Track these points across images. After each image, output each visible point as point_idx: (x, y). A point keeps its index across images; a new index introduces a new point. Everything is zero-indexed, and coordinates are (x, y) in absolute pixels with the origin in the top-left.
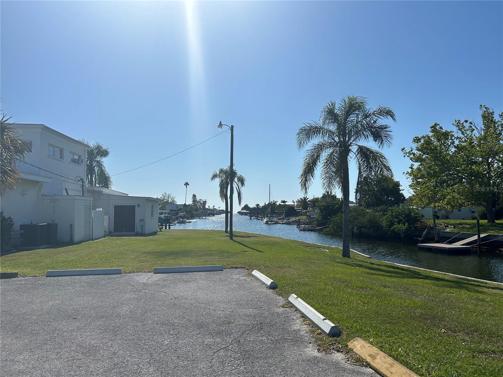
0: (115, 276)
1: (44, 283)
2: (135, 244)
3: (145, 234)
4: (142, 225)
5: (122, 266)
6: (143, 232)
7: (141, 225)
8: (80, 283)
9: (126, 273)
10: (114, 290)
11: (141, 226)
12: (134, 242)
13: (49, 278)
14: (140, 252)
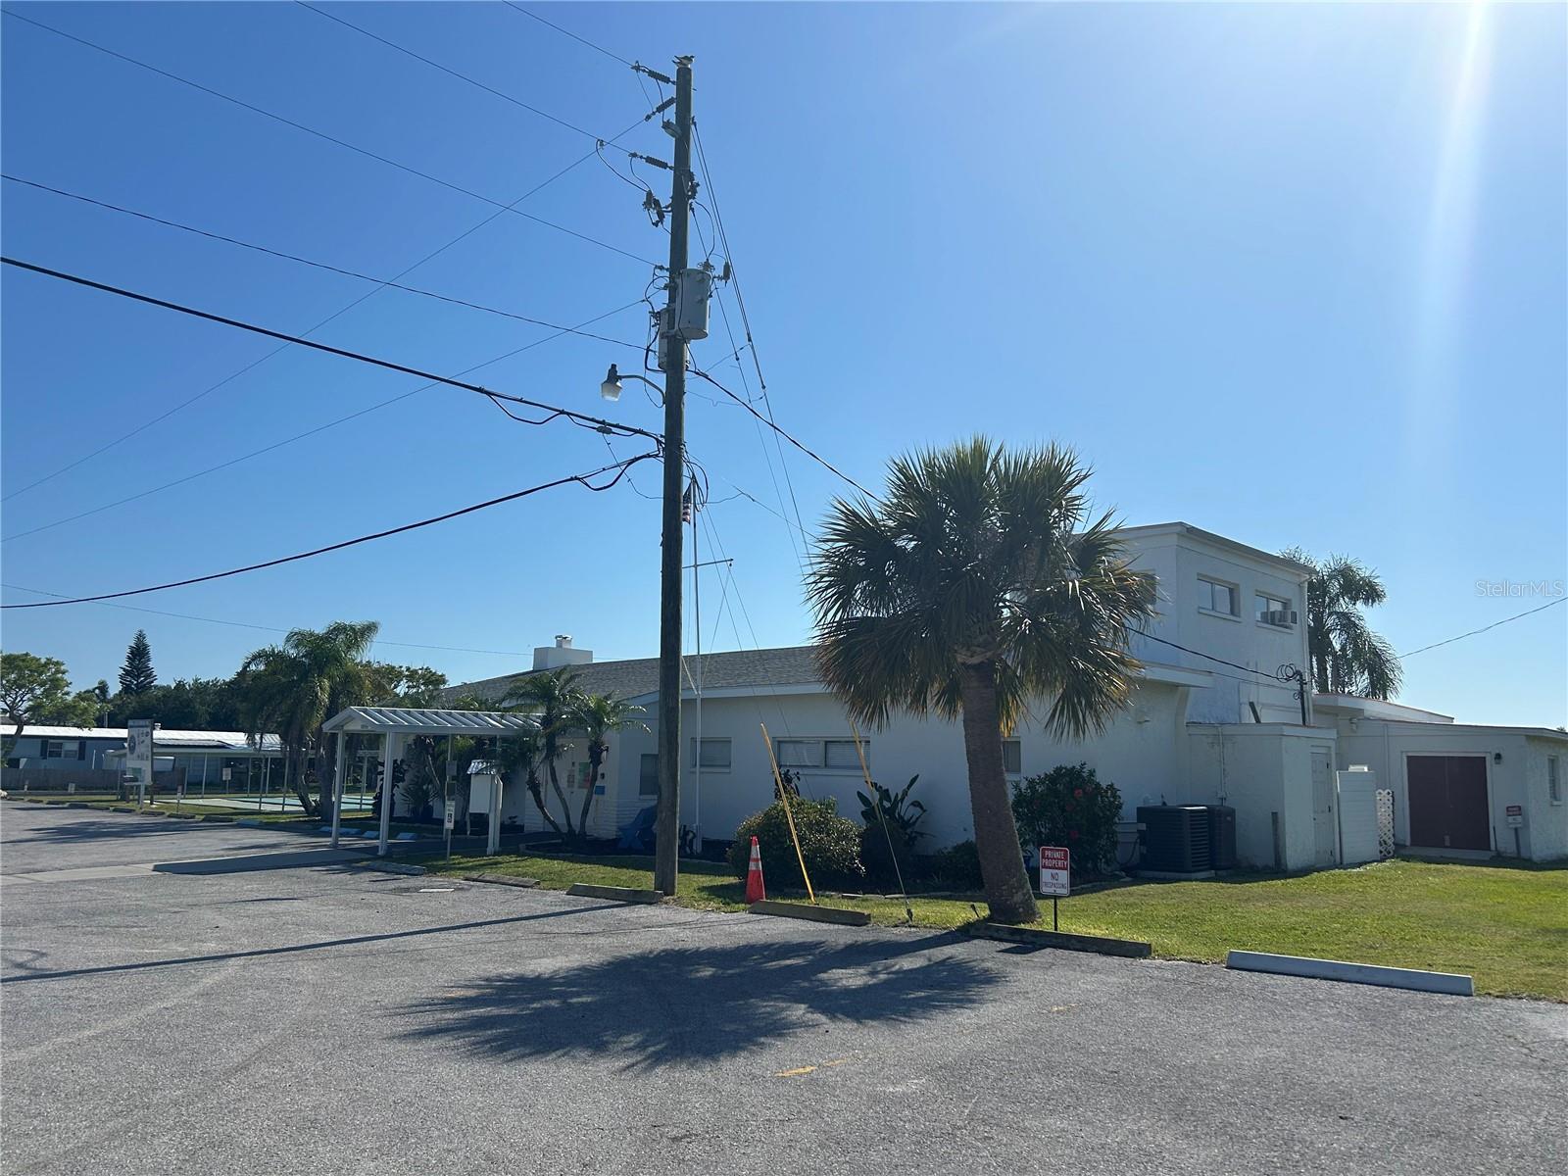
0: (1449, 1000)
1: (1224, 985)
2: (1500, 894)
3: (1529, 860)
4: (1516, 830)
5: (1467, 967)
6: (1524, 854)
7: (1513, 826)
8: (1332, 1005)
9: (1490, 994)
10: (1454, 1048)
11: (1513, 832)
12: (1493, 887)
13: (1237, 972)
14: (1525, 924)
